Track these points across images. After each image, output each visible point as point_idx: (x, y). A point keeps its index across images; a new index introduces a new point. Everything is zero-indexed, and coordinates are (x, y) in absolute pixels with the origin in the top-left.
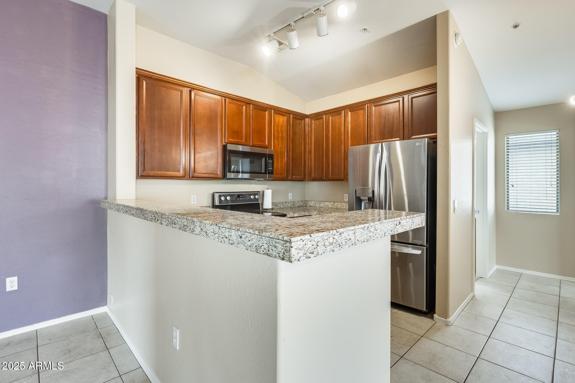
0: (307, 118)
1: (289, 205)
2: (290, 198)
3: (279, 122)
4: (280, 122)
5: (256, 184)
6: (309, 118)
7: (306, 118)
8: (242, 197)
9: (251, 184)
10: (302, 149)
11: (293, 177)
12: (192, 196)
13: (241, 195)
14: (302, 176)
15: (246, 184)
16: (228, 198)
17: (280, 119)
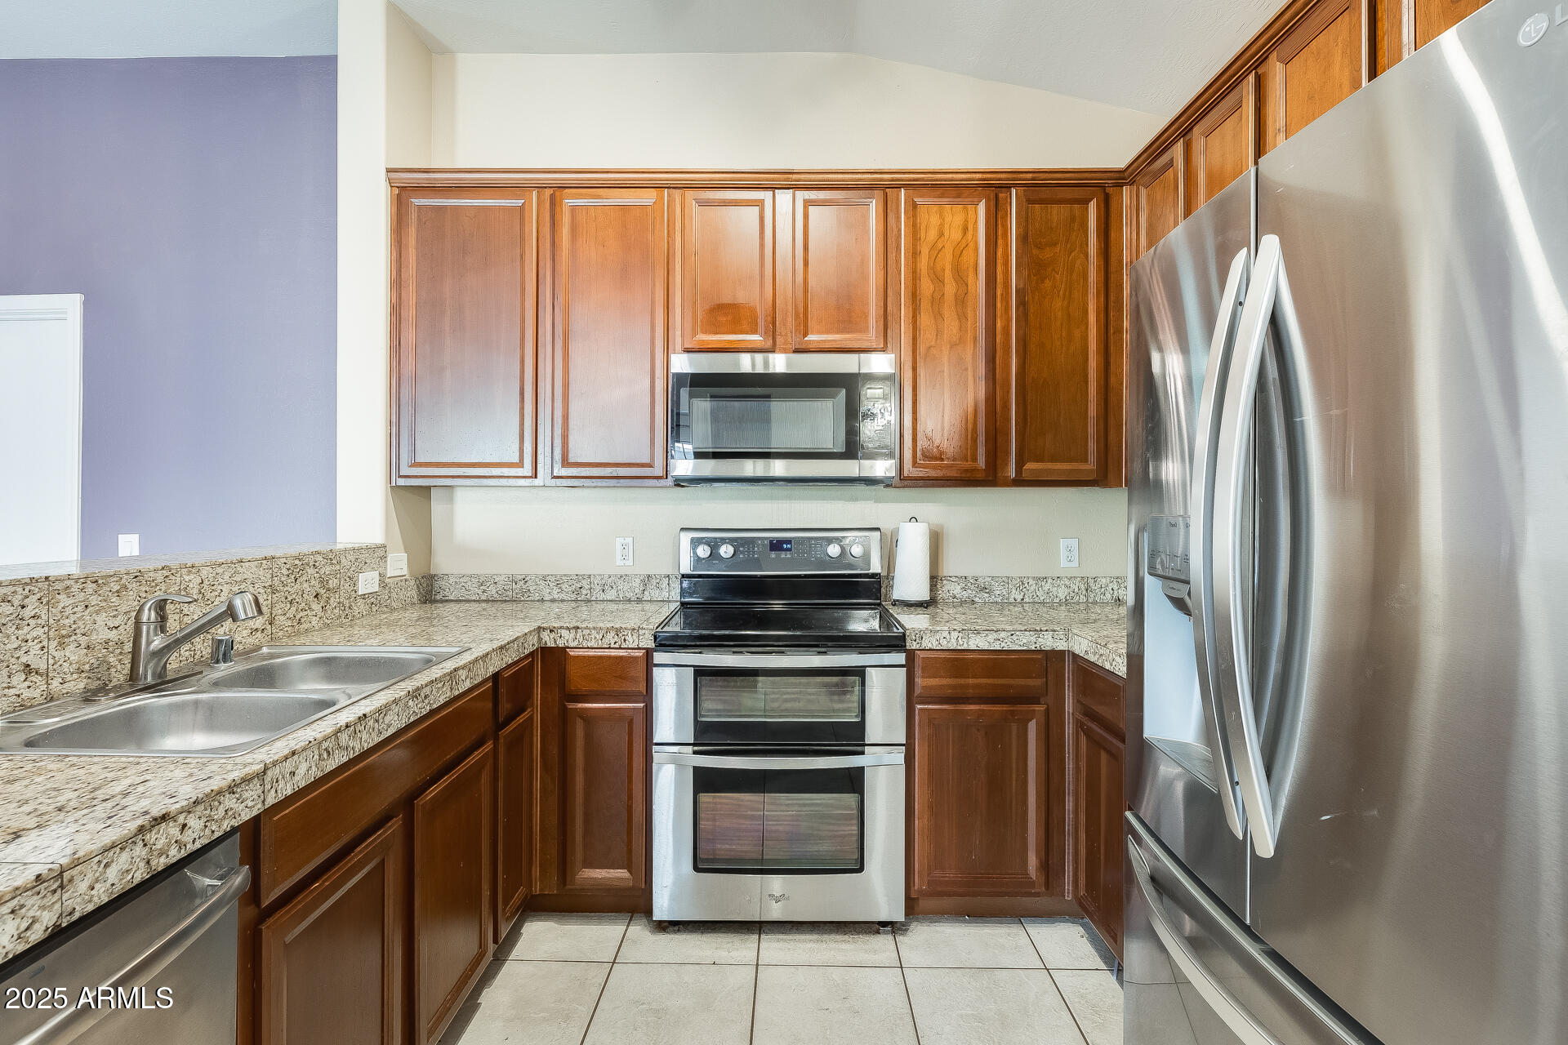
0: (1126, 184)
1: (1062, 593)
2: (1064, 563)
3: (941, 234)
4: (946, 233)
5: (878, 500)
6: (1131, 183)
7: (1121, 186)
8: (790, 550)
9: (855, 499)
10: (1085, 338)
11: (1030, 466)
12: (619, 541)
13: (788, 541)
14: (1086, 461)
15: (833, 499)
16: (726, 551)
17: (948, 218)
